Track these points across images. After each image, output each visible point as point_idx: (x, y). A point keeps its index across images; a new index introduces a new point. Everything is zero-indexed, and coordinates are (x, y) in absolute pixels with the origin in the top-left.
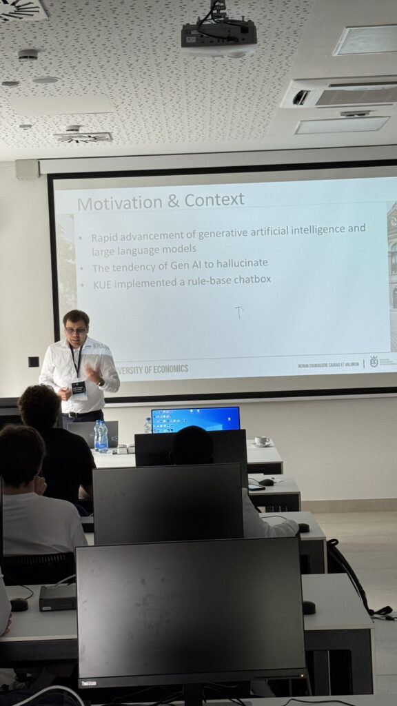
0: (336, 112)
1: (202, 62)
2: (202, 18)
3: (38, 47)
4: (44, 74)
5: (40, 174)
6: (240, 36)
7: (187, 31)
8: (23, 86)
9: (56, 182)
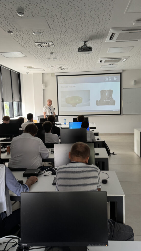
0: (108, 64)
1: (83, 55)
2: (82, 46)
3: (53, 52)
4: (55, 57)
5: (55, 76)
6: (89, 50)
7: (79, 49)
8: (51, 59)
9: (58, 77)
